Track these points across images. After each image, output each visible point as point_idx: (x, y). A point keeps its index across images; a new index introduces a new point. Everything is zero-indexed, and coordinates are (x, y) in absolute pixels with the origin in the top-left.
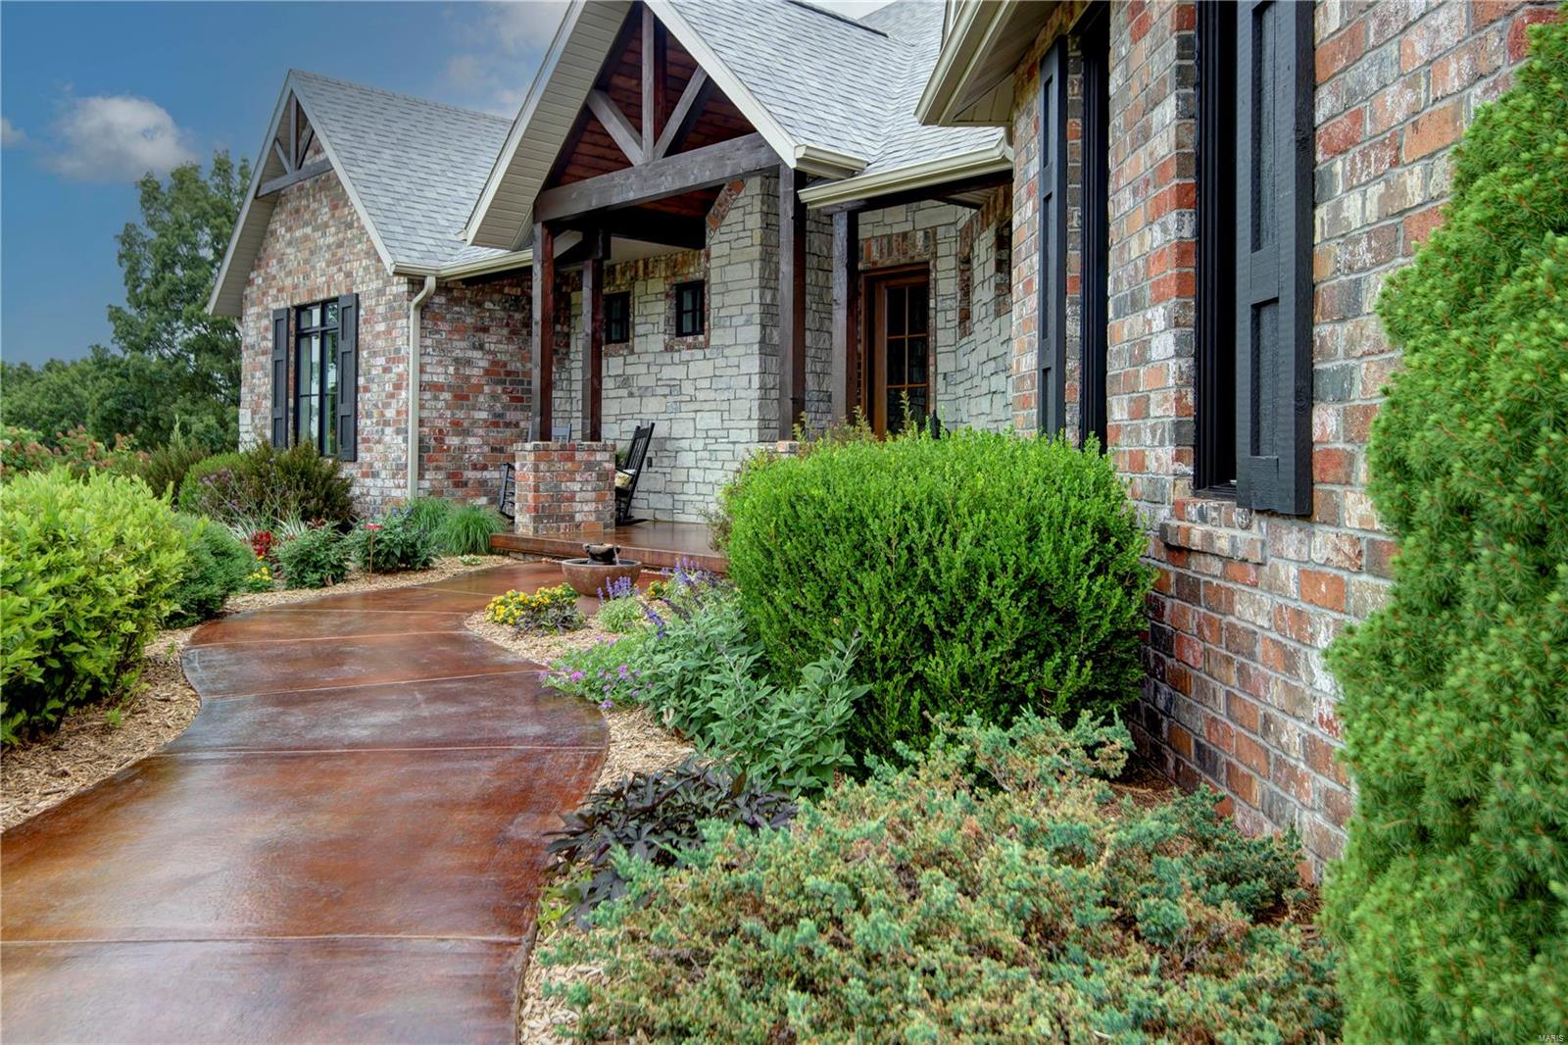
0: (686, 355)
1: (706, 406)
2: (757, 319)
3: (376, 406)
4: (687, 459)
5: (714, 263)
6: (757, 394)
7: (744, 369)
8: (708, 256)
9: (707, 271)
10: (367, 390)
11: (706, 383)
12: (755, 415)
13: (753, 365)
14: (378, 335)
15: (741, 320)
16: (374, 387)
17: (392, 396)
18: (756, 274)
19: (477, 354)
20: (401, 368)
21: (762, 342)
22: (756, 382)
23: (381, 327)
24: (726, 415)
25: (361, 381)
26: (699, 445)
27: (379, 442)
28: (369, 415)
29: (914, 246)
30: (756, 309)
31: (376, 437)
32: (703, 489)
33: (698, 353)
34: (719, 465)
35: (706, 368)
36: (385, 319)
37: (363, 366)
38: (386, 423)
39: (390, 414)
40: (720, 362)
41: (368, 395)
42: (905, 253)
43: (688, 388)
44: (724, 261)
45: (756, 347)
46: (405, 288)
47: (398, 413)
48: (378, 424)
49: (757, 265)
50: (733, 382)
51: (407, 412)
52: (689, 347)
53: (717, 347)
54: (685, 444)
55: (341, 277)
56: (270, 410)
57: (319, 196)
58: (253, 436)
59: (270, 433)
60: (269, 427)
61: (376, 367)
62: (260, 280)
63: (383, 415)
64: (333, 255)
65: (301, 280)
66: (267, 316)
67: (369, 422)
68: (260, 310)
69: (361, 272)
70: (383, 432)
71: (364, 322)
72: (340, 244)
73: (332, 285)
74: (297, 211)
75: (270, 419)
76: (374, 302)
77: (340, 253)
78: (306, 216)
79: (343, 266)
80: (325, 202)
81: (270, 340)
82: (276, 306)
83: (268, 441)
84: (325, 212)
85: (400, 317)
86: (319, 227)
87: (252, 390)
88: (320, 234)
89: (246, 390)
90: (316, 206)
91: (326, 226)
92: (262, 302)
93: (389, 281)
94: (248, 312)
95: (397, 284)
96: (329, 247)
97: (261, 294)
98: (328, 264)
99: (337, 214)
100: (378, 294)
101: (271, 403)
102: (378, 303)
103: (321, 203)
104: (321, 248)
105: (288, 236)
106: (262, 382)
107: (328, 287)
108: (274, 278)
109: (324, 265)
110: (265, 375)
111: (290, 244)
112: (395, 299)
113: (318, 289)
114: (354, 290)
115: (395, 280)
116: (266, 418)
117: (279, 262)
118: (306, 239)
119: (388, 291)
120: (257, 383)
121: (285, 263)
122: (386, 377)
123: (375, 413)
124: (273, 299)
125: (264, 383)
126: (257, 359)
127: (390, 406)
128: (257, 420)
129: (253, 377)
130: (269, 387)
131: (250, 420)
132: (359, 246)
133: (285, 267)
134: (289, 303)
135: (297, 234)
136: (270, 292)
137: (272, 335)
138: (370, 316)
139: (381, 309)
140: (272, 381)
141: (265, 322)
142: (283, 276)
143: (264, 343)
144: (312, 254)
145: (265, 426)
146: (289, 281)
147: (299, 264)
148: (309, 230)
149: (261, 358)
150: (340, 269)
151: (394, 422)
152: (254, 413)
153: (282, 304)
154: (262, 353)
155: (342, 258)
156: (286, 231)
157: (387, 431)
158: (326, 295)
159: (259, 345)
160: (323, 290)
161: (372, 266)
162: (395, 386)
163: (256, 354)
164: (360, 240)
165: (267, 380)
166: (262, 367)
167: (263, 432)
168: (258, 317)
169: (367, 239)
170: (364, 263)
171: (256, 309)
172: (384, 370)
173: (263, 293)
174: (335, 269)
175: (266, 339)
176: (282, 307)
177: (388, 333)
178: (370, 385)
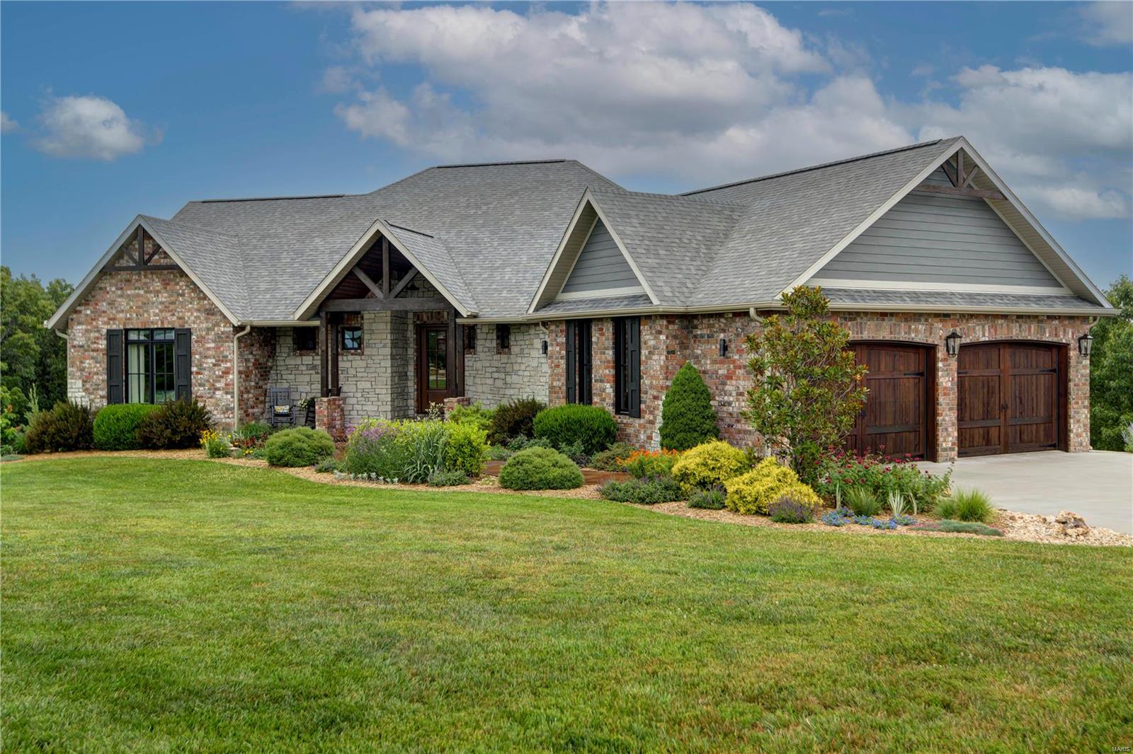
0: (350, 357)
1: (363, 379)
2: (389, 345)
3: (208, 381)
4: (353, 401)
5: (365, 321)
6: (390, 375)
7: (382, 365)
8: (362, 318)
9: (362, 324)
10: (198, 373)
11: (363, 370)
12: (389, 383)
13: (388, 363)
14: (209, 349)
15: (382, 345)
17: (222, 377)
18: (389, 327)
19: (251, 356)
20: (229, 365)
21: (391, 355)
22: (389, 370)
23: (212, 345)
24: (373, 383)
25: (194, 369)
26: (360, 395)
27: (211, 398)
28: (201, 385)
29: (443, 317)
30: (389, 341)
31: (209, 396)
32: (360, 412)
33: (358, 357)
34: (370, 403)
35: (363, 364)
36: (214, 341)
37: (195, 362)
38: (216, 389)
39: (219, 385)
40: (369, 361)
41: (200, 376)
42: (439, 319)
43: (352, 372)
44: (371, 321)
45: (389, 357)
46: (232, 329)
47: (226, 385)
48: (209, 389)
49: (389, 325)
50: (378, 370)
51: (233, 385)
52: (352, 354)
53: (368, 355)
54: (351, 394)
55: (175, 318)
56: (103, 381)
57: (150, 276)
58: (84, 394)
59: (104, 393)
60: (102, 390)
61: (207, 363)
62: (89, 312)
63: (213, 385)
64: (166, 307)
65: (134, 315)
66: (99, 331)
67: (202, 388)
68: (89, 328)
69: (192, 318)
70: (214, 393)
71: (196, 342)
72: (173, 303)
73: (166, 322)
74: (128, 281)
75: (104, 385)
76: (204, 333)
77: (172, 307)
78: (137, 285)
79: (176, 314)
80: (157, 280)
81: (103, 344)
82: (109, 327)
83: (102, 397)
84: (157, 285)
85: (226, 342)
86: (151, 292)
87: (82, 370)
88: (152, 295)
89: (74, 369)
90: (148, 281)
91: (158, 292)
92: (92, 323)
93: (217, 325)
94: (75, 328)
95: (224, 327)
96: (162, 303)
97: (89, 319)
98: (161, 311)
99: (168, 288)
100: (208, 329)
101: (105, 377)
102: (207, 334)
103: (153, 280)
104: (153, 303)
105: (119, 292)
106: (93, 366)
107: (162, 323)
108: (104, 312)
109: (157, 311)
110: (97, 362)
111: (121, 296)
112: (223, 333)
113: (152, 323)
114: (187, 326)
115: (222, 325)
116: (98, 385)
117: (109, 304)
118: (138, 295)
119: (216, 329)
120: (87, 366)
121: (116, 305)
122: (216, 368)
123: (207, 384)
124: (104, 323)
125: (95, 367)
126: (86, 353)
127: (220, 381)
128: (88, 386)
129: (82, 362)
130: (101, 369)
131: (81, 386)
132: (190, 306)
133: (116, 308)
134: (121, 327)
135: (129, 292)
136: (100, 319)
137: (105, 342)
138: (201, 340)
139: (210, 337)
140: (105, 365)
141: (97, 335)
142: (114, 312)
143: (95, 345)
144: (145, 304)
145: (98, 389)
146: (121, 315)
147: (131, 308)
148: (142, 292)
149: (92, 353)
150: (173, 315)
151: (223, 389)
152: (84, 382)
153: (114, 327)
154: (93, 351)
155: (175, 311)
156: (117, 289)
157: (217, 392)
158: (159, 326)
159: (89, 346)
160: (156, 324)
161: (203, 316)
162: (223, 373)
163: (86, 351)
164: (191, 303)
165: (98, 365)
166: (93, 358)
167: (95, 392)
168: (87, 331)
169: (198, 304)
170: (195, 314)
171: (84, 327)
172: (215, 365)
173: (92, 319)
174: (168, 314)
175: (98, 343)
176: (118, 328)
177: (217, 348)
178: (203, 371)
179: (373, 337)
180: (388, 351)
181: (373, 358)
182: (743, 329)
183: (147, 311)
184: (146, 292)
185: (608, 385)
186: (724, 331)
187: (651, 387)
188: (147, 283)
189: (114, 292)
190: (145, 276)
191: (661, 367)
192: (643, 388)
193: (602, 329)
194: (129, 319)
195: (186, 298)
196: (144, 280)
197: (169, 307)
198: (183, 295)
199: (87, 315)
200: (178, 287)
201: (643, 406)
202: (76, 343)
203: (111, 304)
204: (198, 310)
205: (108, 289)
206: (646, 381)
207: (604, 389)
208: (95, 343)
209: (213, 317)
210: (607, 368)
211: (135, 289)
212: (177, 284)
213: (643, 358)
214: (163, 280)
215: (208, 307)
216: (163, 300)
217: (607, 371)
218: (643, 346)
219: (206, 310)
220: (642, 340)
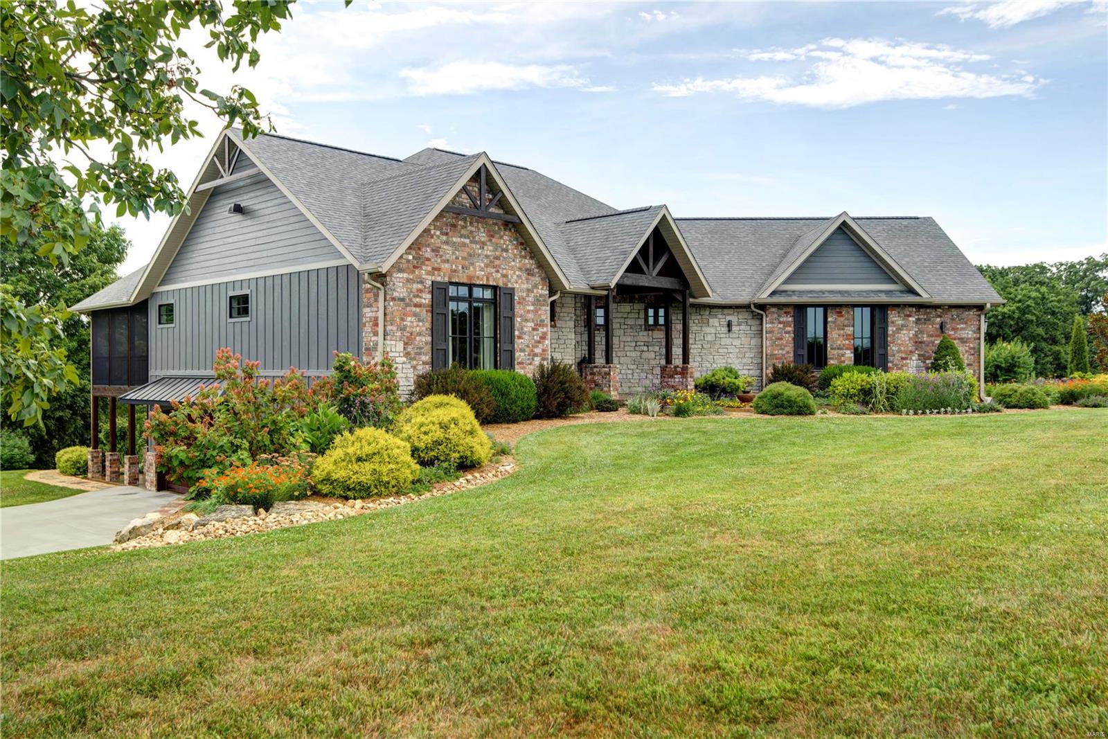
3: (528, 346)
10: (520, 338)
14: (529, 311)
16: (526, 337)
17: (539, 342)
23: (531, 308)
25: (517, 333)
27: (530, 364)
28: (522, 350)
31: (529, 362)
36: (531, 304)
37: (517, 325)
38: (536, 355)
39: (537, 351)
41: (521, 341)
46: (547, 292)
47: (542, 350)
48: (529, 355)
51: (548, 350)
55: (499, 275)
56: (426, 343)
57: (475, 224)
58: (405, 359)
59: (427, 358)
60: (426, 354)
61: (527, 327)
62: (410, 257)
63: (532, 351)
64: (491, 262)
65: (460, 268)
66: (422, 282)
67: (522, 354)
68: (411, 277)
69: (515, 277)
70: (533, 359)
71: (519, 303)
72: (497, 258)
73: (491, 279)
74: (454, 226)
75: (428, 348)
76: (525, 294)
77: (497, 262)
78: (463, 232)
79: (500, 270)
80: (482, 230)
81: (426, 298)
82: (433, 278)
83: (424, 363)
84: (482, 236)
85: (544, 305)
86: (476, 243)
87: (403, 329)
88: (478, 246)
89: (394, 328)
90: (473, 229)
91: (484, 244)
92: (414, 272)
93: (536, 286)
94: (395, 275)
95: (542, 289)
96: (487, 256)
97: (411, 267)
98: (487, 266)
99: (494, 240)
100: (529, 291)
101: (429, 339)
102: (528, 296)
103: (479, 229)
104: (479, 255)
105: (445, 238)
106: (415, 324)
107: (488, 279)
108: (428, 260)
109: (483, 265)
110: (419, 320)
111: (447, 243)
112: (541, 296)
113: (478, 277)
114: (510, 286)
115: (540, 287)
116: (421, 348)
117: (433, 251)
118: (464, 245)
119: (535, 291)
120: (409, 324)
121: (441, 253)
122: (535, 333)
123: (527, 350)
124: (428, 273)
125: (418, 326)
126: (408, 309)
127: (538, 346)
128: (409, 349)
129: (402, 319)
130: (424, 329)
131: (402, 349)
132: (513, 263)
133: (441, 256)
134: (446, 279)
135: (454, 239)
136: (424, 268)
137: (429, 296)
138: (523, 301)
139: (530, 299)
140: (428, 325)
141: (420, 286)
142: (439, 260)
143: (418, 299)
144: (471, 255)
145: (420, 354)
146: (447, 265)
147: (457, 258)
148: (467, 241)
149: (414, 309)
150: (498, 271)
151: (541, 354)
152: (406, 344)
153: (439, 279)
154: (416, 306)
155: (500, 266)
156: (442, 234)
157: (536, 359)
158: (485, 283)
159: (410, 300)
160: (482, 280)
161: (524, 276)
162: (541, 338)
163: (408, 305)
164: (514, 261)
165: (421, 324)
166: (415, 315)
167: (417, 357)
168: (408, 280)
169: (520, 262)
170: (517, 273)
171: (405, 275)
172: (534, 329)
173: (414, 267)
174: (493, 270)
175: (421, 297)
176: (442, 281)
177: (536, 311)
178: (524, 336)
179: (563, 310)
180: (572, 324)
181: (563, 330)
182: (958, 316)
183: (472, 264)
184: (471, 242)
185: (849, 352)
186: (941, 317)
187: (899, 351)
188: (471, 232)
189: (438, 237)
190: (471, 223)
191: (910, 338)
192: (890, 352)
193: (841, 313)
194: (455, 271)
195: (510, 255)
196: (469, 228)
197: (493, 262)
198: (506, 250)
199: (408, 261)
200: (502, 241)
201: (890, 365)
202: (395, 294)
203: (436, 250)
204: (520, 269)
205: (432, 232)
206: (892, 348)
207: (843, 355)
208: (418, 296)
209: (533, 278)
210: (847, 339)
211: (461, 237)
212: (501, 237)
213: (890, 332)
214: (489, 231)
215: (528, 266)
216: (489, 253)
217: (847, 342)
218: (890, 324)
219: (527, 270)
220: (889, 320)
